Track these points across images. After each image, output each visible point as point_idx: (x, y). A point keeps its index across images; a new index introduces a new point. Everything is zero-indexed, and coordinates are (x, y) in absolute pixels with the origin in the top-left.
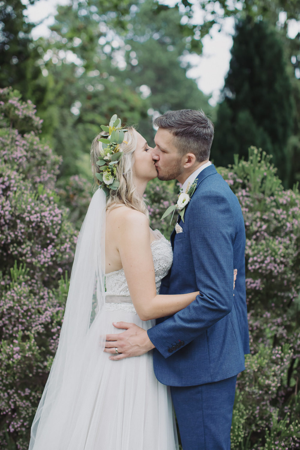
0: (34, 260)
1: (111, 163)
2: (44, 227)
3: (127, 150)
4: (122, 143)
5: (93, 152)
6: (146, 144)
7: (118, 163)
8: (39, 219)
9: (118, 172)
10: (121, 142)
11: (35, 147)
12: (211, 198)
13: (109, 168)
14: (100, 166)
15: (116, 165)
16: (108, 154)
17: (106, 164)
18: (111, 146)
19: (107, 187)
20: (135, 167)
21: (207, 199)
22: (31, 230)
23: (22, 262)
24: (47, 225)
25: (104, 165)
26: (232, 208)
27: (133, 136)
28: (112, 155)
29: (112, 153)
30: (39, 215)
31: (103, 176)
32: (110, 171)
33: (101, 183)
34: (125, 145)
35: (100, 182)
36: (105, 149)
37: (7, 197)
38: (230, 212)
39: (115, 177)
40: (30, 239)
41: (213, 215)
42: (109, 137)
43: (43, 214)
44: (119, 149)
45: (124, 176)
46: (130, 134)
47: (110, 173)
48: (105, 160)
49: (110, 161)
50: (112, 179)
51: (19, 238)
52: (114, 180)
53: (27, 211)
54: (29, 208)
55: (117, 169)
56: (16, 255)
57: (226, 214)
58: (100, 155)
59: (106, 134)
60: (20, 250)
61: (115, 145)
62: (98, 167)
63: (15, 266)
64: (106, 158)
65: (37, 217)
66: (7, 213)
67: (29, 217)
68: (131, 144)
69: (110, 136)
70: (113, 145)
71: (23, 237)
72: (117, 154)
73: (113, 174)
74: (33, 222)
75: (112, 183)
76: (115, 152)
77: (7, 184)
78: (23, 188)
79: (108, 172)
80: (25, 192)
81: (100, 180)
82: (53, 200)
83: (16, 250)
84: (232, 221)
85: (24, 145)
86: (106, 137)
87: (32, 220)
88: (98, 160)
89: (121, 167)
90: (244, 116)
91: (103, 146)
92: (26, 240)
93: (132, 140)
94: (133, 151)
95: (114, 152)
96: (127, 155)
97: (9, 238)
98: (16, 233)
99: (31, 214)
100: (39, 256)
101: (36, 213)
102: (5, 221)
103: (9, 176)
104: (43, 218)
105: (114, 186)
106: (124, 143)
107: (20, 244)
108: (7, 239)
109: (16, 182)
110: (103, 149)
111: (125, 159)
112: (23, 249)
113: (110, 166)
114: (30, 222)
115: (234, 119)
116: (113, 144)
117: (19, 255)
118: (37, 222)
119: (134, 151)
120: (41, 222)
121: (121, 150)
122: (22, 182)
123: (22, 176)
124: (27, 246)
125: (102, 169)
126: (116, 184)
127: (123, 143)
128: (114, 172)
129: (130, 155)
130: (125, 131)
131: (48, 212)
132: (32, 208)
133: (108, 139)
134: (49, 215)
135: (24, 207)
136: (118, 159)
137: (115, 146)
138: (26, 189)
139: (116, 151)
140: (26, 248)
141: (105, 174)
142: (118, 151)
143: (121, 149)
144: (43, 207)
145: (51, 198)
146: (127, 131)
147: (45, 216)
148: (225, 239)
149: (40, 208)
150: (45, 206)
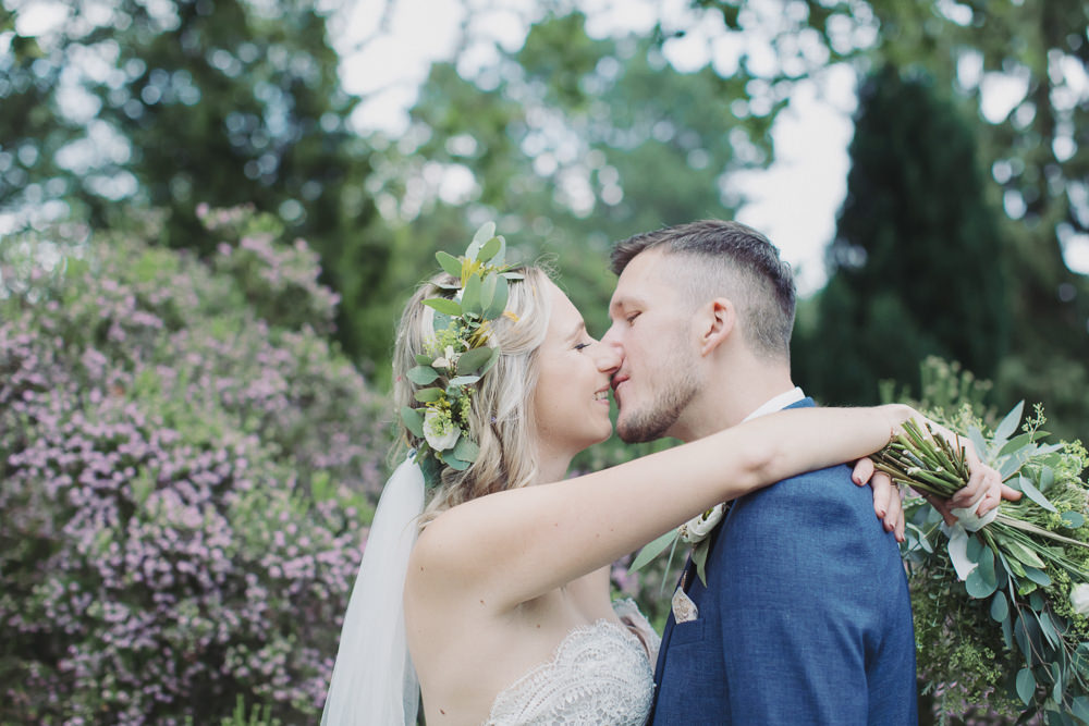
0: (298, 695)
1: (458, 382)
2: (324, 595)
3: (514, 344)
4: (499, 317)
5: (403, 339)
6: (581, 326)
7: (480, 384)
8: (310, 574)
9: (475, 413)
10: (495, 314)
11: (313, 369)
12: (799, 504)
13: (447, 398)
14: (418, 387)
15: (472, 390)
16: (449, 351)
17: (439, 383)
18: (463, 323)
19: (436, 455)
20: (535, 398)
21: (787, 508)
22: (286, 605)
23: (260, 699)
24: (334, 589)
25: (432, 385)
26: (870, 545)
27: (540, 295)
28: (460, 354)
29: (463, 349)
30: (308, 560)
31: (424, 420)
32: (448, 408)
33: (417, 441)
34: (509, 325)
35: (413, 439)
36: (440, 331)
37: (222, 509)
38: (865, 558)
39: (465, 427)
40: (285, 633)
41: (805, 564)
42: (460, 295)
43: (322, 557)
44: (487, 338)
45: (494, 427)
46: (528, 292)
47: (449, 413)
48: (436, 370)
49: (453, 375)
50: (454, 433)
51: (254, 629)
52: (461, 436)
53: (274, 549)
54: (280, 539)
55: (472, 404)
56: (245, 678)
57: (851, 564)
58: (423, 352)
59: (451, 284)
60: (255, 662)
61: (474, 320)
62: (414, 388)
63: (239, 711)
64: (439, 363)
65: (305, 568)
66: (217, 554)
67: (279, 565)
68: (531, 322)
69: (463, 291)
70: (469, 323)
71: (267, 624)
72: (478, 353)
73: (456, 418)
74: (292, 581)
75: (452, 446)
76: (473, 344)
77: (224, 470)
78: (272, 481)
79: (444, 409)
80: (276, 493)
81: (415, 432)
82: (355, 518)
83: (245, 663)
84: (870, 588)
85: (283, 364)
86: (450, 293)
87: (289, 574)
88: (414, 365)
89: (488, 397)
90: (886, 308)
91: (435, 320)
92: (276, 634)
93: (535, 310)
94: (534, 348)
95: (468, 345)
96: (512, 361)
97: (224, 627)
98: (245, 613)
99: (288, 559)
100: (310, 680)
101: (302, 553)
102: (213, 576)
103: (230, 450)
104: (324, 568)
105: (458, 456)
106: (507, 319)
107: (256, 644)
108: (216, 631)
109: (250, 466)
110: (435, 330)
111: (502, 371)
112: (264, 660)
113: (451, 389)
114: (285, 582)
115: (861, 318)
116: (469, 317)
117: (252, 680)
118: (306, 582)
119: (536, 350)
120: (318, 580)
121: (494, 343)
122: (271, 466)
123: (274, 448)
124: (276, 652)
125: (423, 396)
126: (467, 452)
127: (502, 319)
128: (461, 410)
129: (523, 358)
130: (515, 281)
131: (338, 552)
132: (291, 540)
133: (454, 299)
134: (342, 562)
135: (266, 536)
136: (479, 369)
137: (476, 325)
138: (281, 486)
139: (476, 341)
140: (271, 658)
141: (433, 414)
142: (483, 344)
143: (492, 335)
144: (321, 537)
145: (351, 512)
146: (522, 280)
147: (329, 565)
148: (846, 652)
149: (312, 541)
150: (328, 535)
